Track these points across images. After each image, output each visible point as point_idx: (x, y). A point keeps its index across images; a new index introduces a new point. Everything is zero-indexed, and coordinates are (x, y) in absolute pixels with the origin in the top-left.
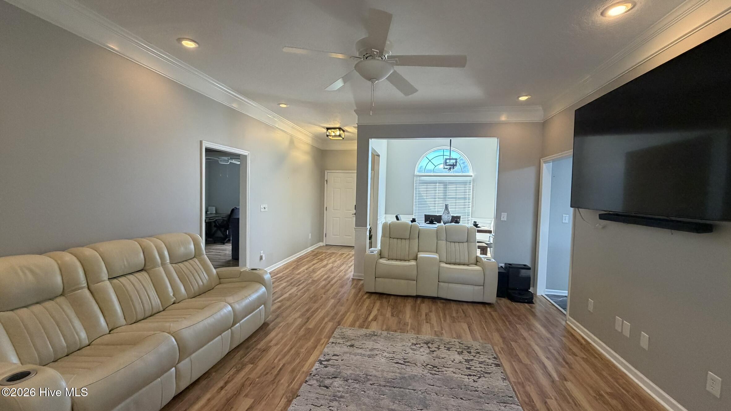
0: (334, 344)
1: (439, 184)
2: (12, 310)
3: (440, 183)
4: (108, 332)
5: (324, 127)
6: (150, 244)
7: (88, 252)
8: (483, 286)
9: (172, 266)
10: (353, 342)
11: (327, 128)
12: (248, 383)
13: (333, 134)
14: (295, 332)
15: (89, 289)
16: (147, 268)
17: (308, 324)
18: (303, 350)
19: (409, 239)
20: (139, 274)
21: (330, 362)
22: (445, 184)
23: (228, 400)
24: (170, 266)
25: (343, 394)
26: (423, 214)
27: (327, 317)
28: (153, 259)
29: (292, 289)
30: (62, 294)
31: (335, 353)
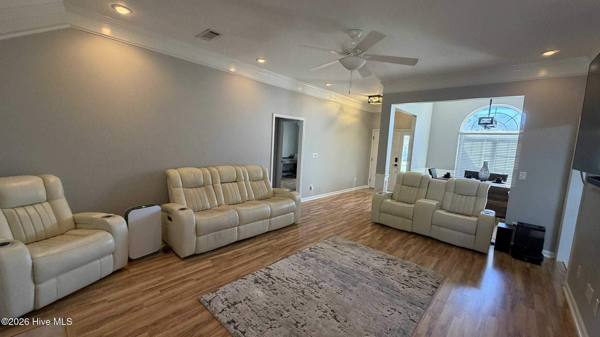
0: (325, 243)
1: (486, 142)
2: (187, 188)
3: (488, 140)
4: (218, 206)
5: (366, 96)
6: (240, 169)
7: (214, 170)
8: (475, 235)
9: (250, 182)
10: (337, 245)
11: (369, 96)
12: (269, 246)
13: (374, 101)
14: (308, 232)
15: (213, 186)
16: (238, 180)
17: (319, 230)
18: (306, 241)
19: (419, 187)
20: (233, 183)
21: (316, 250)
22: (494, 142)
23: (257, 250)
24: (249, 182)
25: (311, 265)
26: (464, 170)
27: (333, 230)
28: (241, 177)
29: (324, 210)
30: (203, 186)
31: (322, 247)
